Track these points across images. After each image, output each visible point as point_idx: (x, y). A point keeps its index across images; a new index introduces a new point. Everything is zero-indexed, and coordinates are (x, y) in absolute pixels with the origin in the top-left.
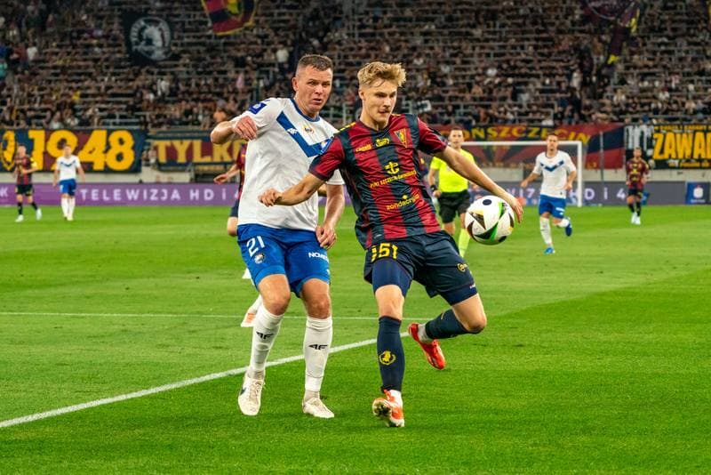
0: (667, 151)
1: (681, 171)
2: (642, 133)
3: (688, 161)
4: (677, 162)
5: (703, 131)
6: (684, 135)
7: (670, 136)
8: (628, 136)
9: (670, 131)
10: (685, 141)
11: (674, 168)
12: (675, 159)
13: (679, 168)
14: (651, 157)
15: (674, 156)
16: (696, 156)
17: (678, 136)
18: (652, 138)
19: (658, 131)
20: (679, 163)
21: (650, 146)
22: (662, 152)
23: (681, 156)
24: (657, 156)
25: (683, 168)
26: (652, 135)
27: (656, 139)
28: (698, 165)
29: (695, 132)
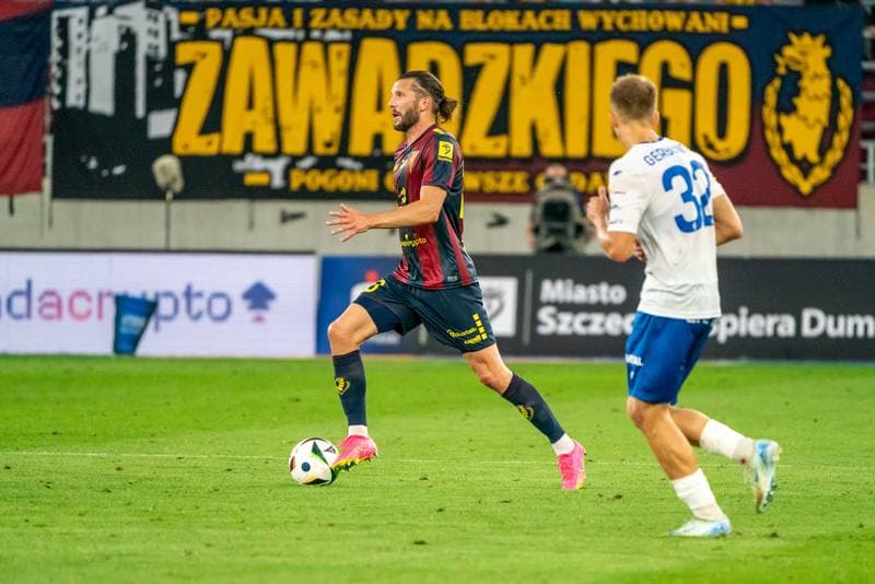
0: (236, 120)
1: (292, 207)
2: (129, 37)
3: (326, 163)
4: (277, 167)
5: (389, 33)
6: (312, 51)
7: (248, 53)
8: (64, 51)
9: (249, 32)
10: (312, 78)
11: (265, 193)
12: (266, 156)
13: (285, 194)
14: (165, 146)
15: (264, 142)
16: (361, 144)
17: (285, 53)
18: (170, 64)
19: (199, 33)
20: (286, 175)
21: (164, 98)
22: (213, 122)
23: (294, 143)
24: (191, 141)
25: (304, 194)
26: (172, 46)
27: (189, 68)
28: (369, 180)
29: (357, 38)
